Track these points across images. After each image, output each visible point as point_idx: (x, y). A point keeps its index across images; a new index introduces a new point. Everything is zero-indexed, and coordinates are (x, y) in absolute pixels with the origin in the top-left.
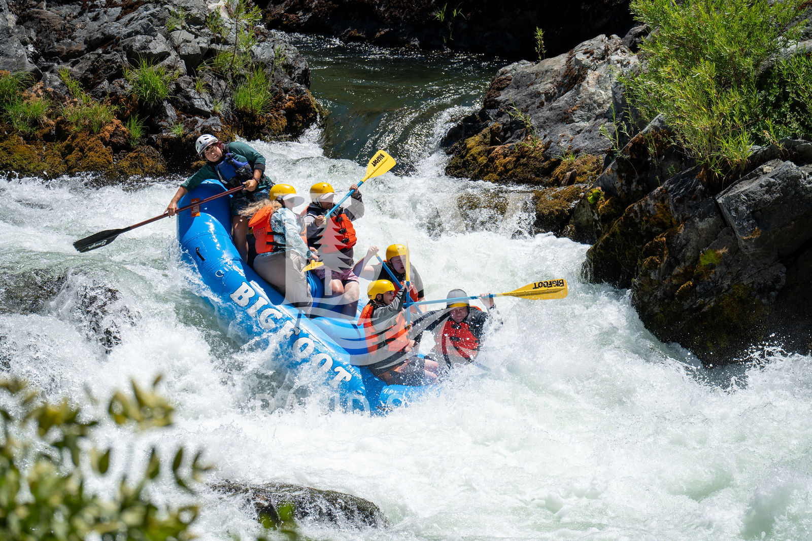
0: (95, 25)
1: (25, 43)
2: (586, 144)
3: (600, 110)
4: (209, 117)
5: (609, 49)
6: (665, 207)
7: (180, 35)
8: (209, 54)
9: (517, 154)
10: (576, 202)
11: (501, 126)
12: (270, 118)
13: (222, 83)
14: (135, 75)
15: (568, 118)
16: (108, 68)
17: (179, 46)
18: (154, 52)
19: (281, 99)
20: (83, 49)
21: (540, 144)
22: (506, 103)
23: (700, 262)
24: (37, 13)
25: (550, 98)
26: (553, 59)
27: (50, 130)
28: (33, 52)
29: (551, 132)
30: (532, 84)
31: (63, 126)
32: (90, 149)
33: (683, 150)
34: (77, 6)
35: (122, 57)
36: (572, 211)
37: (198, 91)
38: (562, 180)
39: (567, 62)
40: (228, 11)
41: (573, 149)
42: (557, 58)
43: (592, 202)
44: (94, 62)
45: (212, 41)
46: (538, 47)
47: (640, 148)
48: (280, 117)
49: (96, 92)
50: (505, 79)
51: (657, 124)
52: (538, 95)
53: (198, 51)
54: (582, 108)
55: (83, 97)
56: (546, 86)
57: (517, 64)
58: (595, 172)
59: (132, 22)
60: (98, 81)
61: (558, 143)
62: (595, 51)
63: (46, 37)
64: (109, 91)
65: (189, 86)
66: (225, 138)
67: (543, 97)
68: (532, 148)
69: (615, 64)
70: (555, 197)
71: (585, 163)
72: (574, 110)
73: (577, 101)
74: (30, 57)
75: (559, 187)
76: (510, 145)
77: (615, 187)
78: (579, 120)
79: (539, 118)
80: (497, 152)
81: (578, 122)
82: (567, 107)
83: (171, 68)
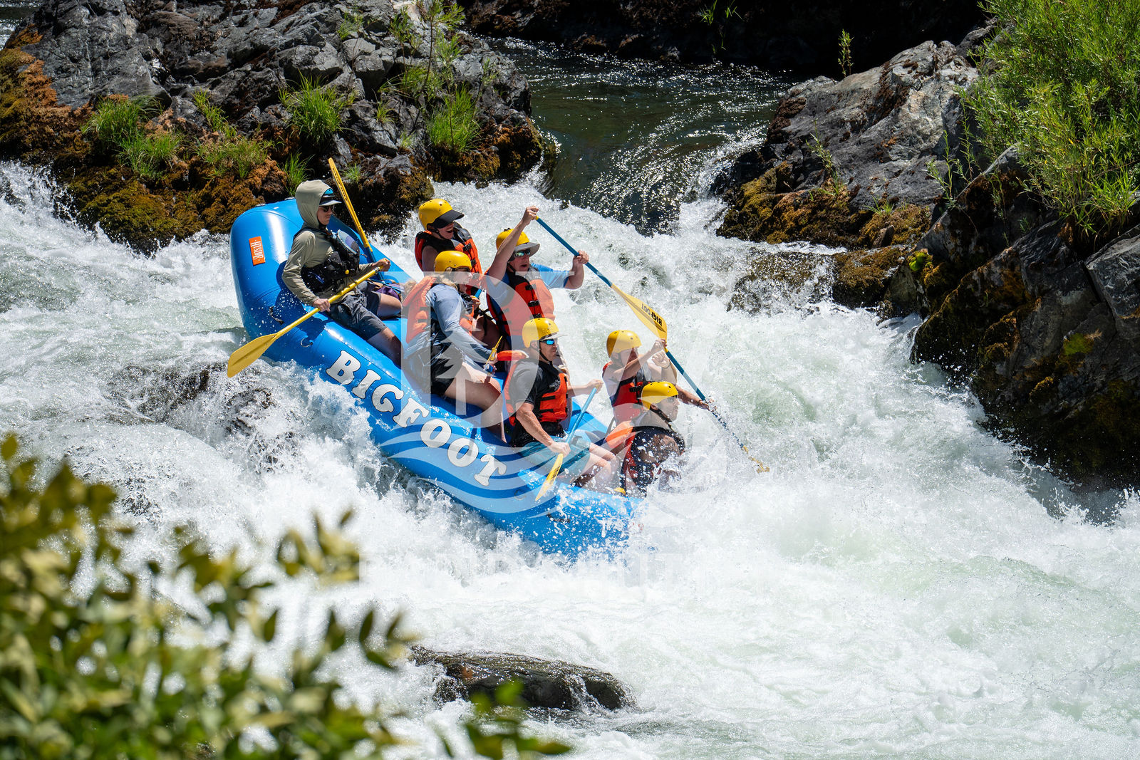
0: (242, 32)
1: (148, 58)
2: (907, 190)
3: (926, 144)
4: (395, 156)
5: (938, 61)
6: (1014, 275)
7: (356, 45)
8: (394, 71)
9: (813, 205)
10: (893, 269)
11: (791, 167)
12: (478, 156)
13: (413, 109)
14: (295, 99)
15: (882, 154)
16: (260, 90)
17: (355, 60)
18: (322, 68)
19: (491, 130)
20: (225, 65)
21: (844, 190)
22: (798, 135)
23: (1063, 350)
24: (165, 16)
25: (858, 127)
26: (861, 75)
27: (182, 175)
28: (159, 70)
29: (859, 173)
30: (833, 109)
31: (199, 169)
32: (236, 201)
33: (1040, 198)
34: (218, 6)
35: (277, 75)
36: (888, 282)
37: (380, 121)
38: (874, 239)
39: (880, 78)
40: (421, 12)
41: (890, 198)
42: (867, 73)
43: (915, 270)
44: (240, 82)
45: (399, 53)
46: (841, 58)
47: (980, 196)
48: (490, 156)
49: (243, 123)
50: (796, 102)
51: (1004, 162)
52: (841, 123)
53: (381, 66)
54: (901, 141)
55: (226, 130)
56: (851, 111)
57: (812, 81)
58: (919, 229)
59: (291, 28)
60: (246, 108)
61: (869, 189)
62: (919, 64)
63: (177, 49)
64: (260, 122)
65: (368, 114)
66: (416, 184)
67: (848, 127)
68: (833, 196)
69: (947, 82)
70: (865, 263)
71: (906, 216)
72: (891, 145)
73: (894, 131)
74: (155, 76)
75: (870, 248)
76: (802, 192)
77: (946, 249)
78: (898, 157)
79: (842, 154)
80: (786, 202)
81: (896, 160)
82: (882, 140)
83: (344, 89)
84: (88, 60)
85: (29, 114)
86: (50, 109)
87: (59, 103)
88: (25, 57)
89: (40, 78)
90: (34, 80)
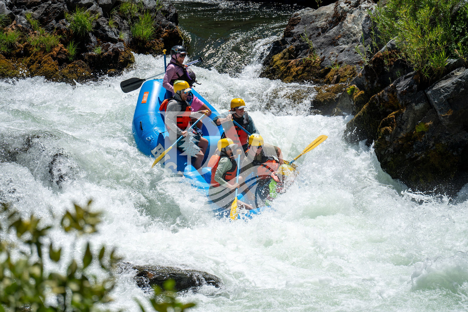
2: (346, 58)
3: (354, 38)
4: (117, 42)
5: (360, 0)
6: (394, 96)
8: (116, 4)
9: (304, 65)
10: (340, 94)
11: (294, 48)
12: (154, 43)
13: (125, 21)
14: (73, 18)
15: (335, 42)
16: (55, 12)
18: (84, 3)
19: (161, 31)
20: (40, 1)
21: (318, 58)
22: (297, 34)
23: (415, 130)
25: (324, 30)
26: (326, 7)
27: (20, 51)
28: (10, 3)
29: (325, 51)
30: (313, 22)
31: (28, 48)
32: (45, 62)
33: (405, 62)
35: (63, 6)
36: (337, 99)
37: (110, 27)
38: (332, 80)
39: (334, 8)
41: (339, 62)
42: (328, 6)
43: (350, 94)
44: (46, 9)
47: (379, 61)
48: (160, 43)
49: (48, 27)
50: (297, 19)
51: (389, 46)
52: (317, 28)
53: (110, 2)
54: (344, 36)
55: (40, 30)
56: (321, 23)
57: (304, 9)
58: (352, 76)
60: (49, 20)
61: (329, 58)
62: (352, 2)
64: (56, 27)
65: (105, 24)
66: (126, 55)
67: (320, 30)
68: (313, 61)
69: (364, 10)
70: (328, 91)
71: (345, 70)
72: (339, 38)
73: (341, 32)
74: (7, 6)
75: (330, 84)
76: (300, 59)
77: (364, 85)
78: (342, 44)
79: (317, 42)
80: (292, 63)
81: (341, 45)
82: (335, 36)
83: (94, 12)
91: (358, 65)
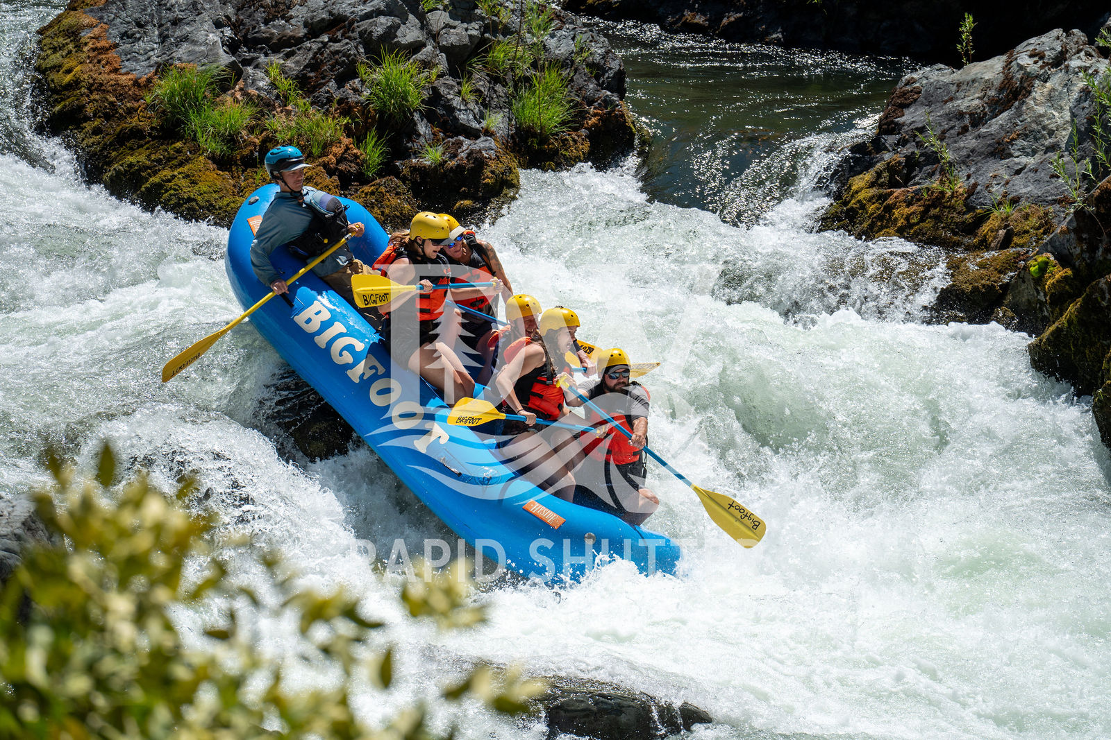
1: (218, 25)
2: (1029, 189)
3: (1050, 140)
4: (479, 137)
5: (1067, 51)
7: (439, 18)
8: (479, 47)
9: (927, 203)
10: (1012, 274)
11: (903, 160)
12: (566, 140)
13: (499, 88)
14: (378, 75)
15: (1004, 149)
16: (337, 63)
17: (439, 34)
18: (403, 41)
19: (582, 115)
20: (301, 34)
21: (961, 186)
22: (912, 127)
25: (978, 120)
26: (983, 63)
27: (251, 151)
28: (231, 38)
29: (978, 170)
30: (951, 99)
35: (356, 48)
36: (1005, 287)
37: (463, 99)
38: (992, 241)
39: (1004, 68)
41: (1010, 196)
42: (989, 62)
43: (1036, 276)
44: (315, 54)
45: (486, 28)
46: (962, 45)
48: (580, 140)
49: (318, 97)
50: (911, 91)
52: (960, 115)
53: (466, 41)
54: (1025, 137)
55: (300, 103)
56: (970, 102)
57: (929, 69)
58: (1041, 231)
60: (323, 81)
61: (987, 187)
62: (1047, 53)
63: (250, 16)
64: (337, 95)
65: (451, 92)
66: (501, 168)
67: (967, 121)
68: (949, 193)
69: (1077, 73)
70: (982, 266)
71: (1027, 217)
72: (1013, 139)
73: (1017, 125)
74: (226, 44)
75: (987, 251)
76: (915, 188)
77: (1071, 254)
78: (1020, 153)
79: (959, 149)
80: (896, 198)
81: (1018, 157)
82: (1003, 134)
83: (426, 65)
84: (155, 26)
85: (91, 81)
86: (113, 76)
87: (123, 71)
88: (86, 20)
89: (103, 43)
90: (99, 45)
91: (1057, 207)
